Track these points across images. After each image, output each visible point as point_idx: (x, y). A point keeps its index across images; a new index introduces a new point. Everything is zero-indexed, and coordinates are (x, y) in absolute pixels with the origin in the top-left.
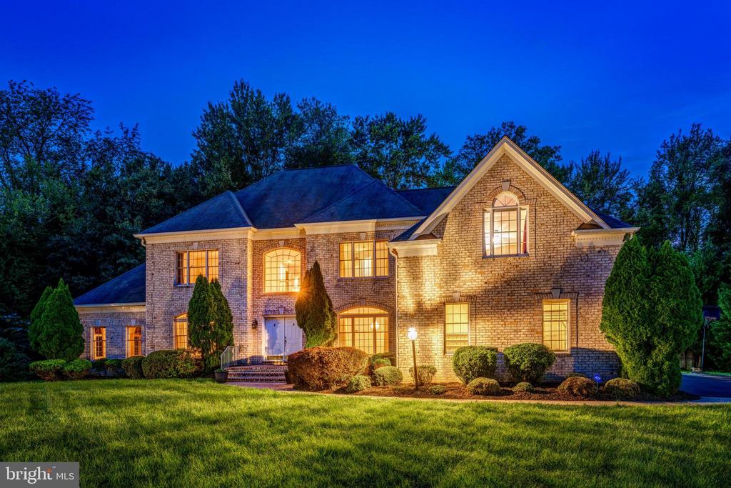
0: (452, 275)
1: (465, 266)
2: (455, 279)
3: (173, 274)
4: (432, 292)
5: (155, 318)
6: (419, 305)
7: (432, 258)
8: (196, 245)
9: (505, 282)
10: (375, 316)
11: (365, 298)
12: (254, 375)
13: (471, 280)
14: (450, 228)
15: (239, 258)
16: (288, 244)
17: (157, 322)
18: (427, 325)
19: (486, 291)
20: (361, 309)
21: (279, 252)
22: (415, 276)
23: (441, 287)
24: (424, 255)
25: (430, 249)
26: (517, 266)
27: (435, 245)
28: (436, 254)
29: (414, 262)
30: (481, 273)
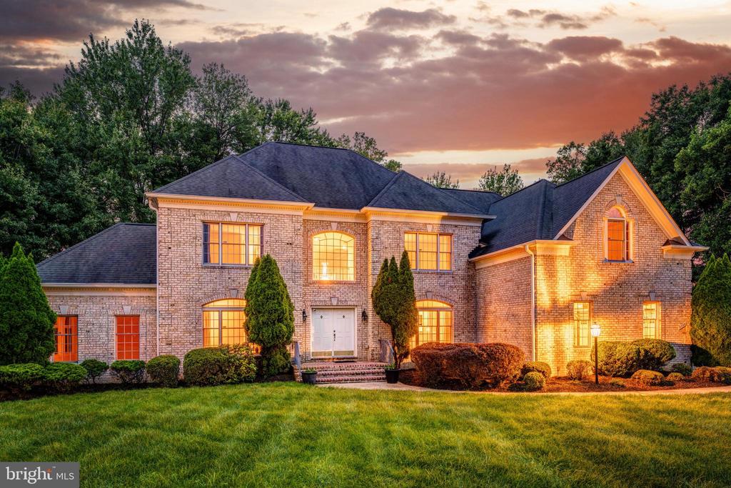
0: (579, 277)
1: (590, 268)
2: (582, 280)
3: (200, 250)
4: (565, 292)
5: (172, 305)
6: (554, 301)
7: (564, 257)
8: (233, 217)
9: (619, 284)
10: (438, 310)
11: (431, 292)
12: (337, 375)
13: (595, 282)
14: (578, 231)
15: (291, 238)
16: (342, 228)
17: (176, 311)
18: (560, 322)
19: (605, 291)
20: (430, 303)
21: (330, 235)
22: (551, 274)
23: (571, 286)
24: (558, 254)
25: (563, 249)
26: (626, 271)
27: (568, 247)
28: (567, 254)
29: (550, 260)
30: (602, 275)
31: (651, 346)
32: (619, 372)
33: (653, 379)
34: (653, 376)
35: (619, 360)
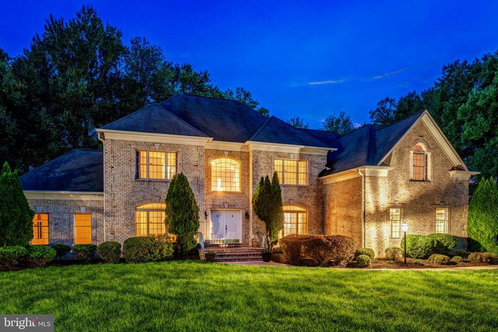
0: (394, 191)
1: (401, 185)
2: (396, 193)
3: (134, 169)
4: (384, 201)
5: (115, 207)
6: (377, 207)
7: (384, 178)
8: (157, 146)
9: (420, 196)
10: (297, 212)
11: (293, 200)
13: (404, 194)
14: (394, 160)
15: (197, 161)
17: (117, 211)
18: (381, 221)
19: (411, 201)
20: (292, 207)
21: (223, 160)
22: (375, 189)
23: (389, 197)
24: (380, 176)
25: (383, 172)
26: (425, 188)
27: (387, 170)
28: (386, 176)
29: (374, 179)
30: (409, 190)
31: (441, 238)
32: (420, 255)
33: (443, 260)
34: (442, 259)
35: (420, 247)
